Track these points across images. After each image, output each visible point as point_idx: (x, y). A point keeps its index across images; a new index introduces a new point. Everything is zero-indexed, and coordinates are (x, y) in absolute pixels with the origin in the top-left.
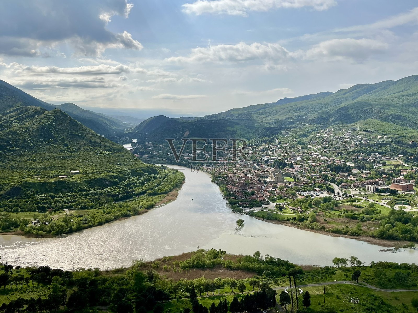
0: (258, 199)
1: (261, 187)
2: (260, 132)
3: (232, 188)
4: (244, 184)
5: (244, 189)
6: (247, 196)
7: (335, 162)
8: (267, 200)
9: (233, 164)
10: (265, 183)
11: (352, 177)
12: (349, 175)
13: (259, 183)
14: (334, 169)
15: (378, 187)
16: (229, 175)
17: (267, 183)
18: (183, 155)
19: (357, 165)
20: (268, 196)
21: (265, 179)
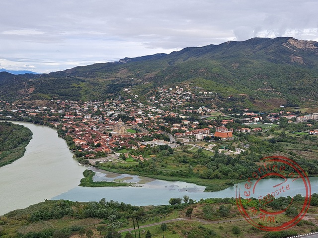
0: (104, 151)
2: (105, 89)
3: (79, 141)
4: (90, 137)
5: (90, 142)
6: (94, 149)
7: (170, 115)
8: (112, 151)
9: (79, 118)
10: (110, 135)
11: (184, 127)
12: (182, 126)
13: (104, 136)
14: (169, 121)
15: (205, 135)
16: (76, 129)
17: (113, 135)
18: (28, 111)
19: (188, 117)
20: (113, 147)
21: (110, 132)
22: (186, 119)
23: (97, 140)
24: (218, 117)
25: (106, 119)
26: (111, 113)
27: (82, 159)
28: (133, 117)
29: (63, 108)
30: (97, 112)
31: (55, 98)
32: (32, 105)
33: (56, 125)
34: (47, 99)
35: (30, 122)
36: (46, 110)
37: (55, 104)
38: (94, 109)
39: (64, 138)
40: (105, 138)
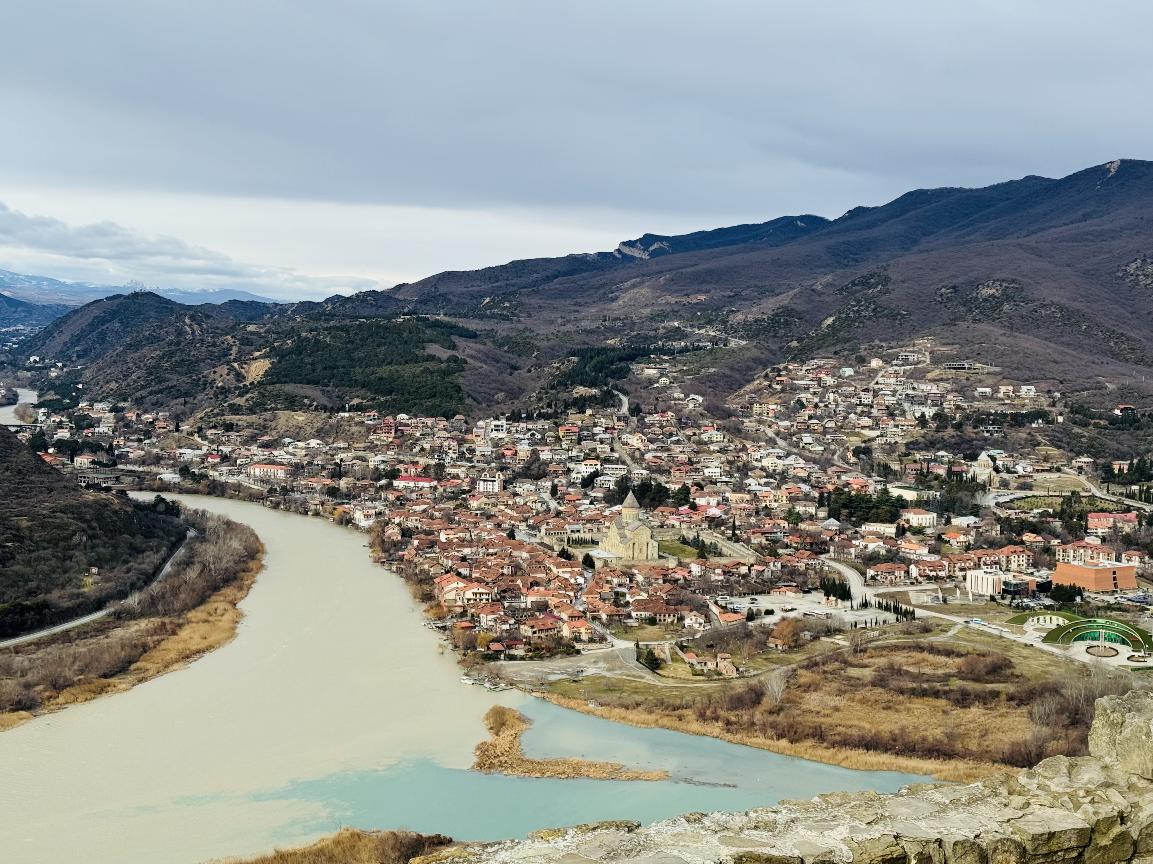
0: (566, 630)
1: (573, 581)
2: (558, 368)
3: (462, 585)
4: (507, 570)
5: (505, 591)
6: (520, 619)
7: (847, 484)
8: (600, 629)
9: (456, 491)
10: (589, 562)
11: (914, 539)
12: (901, 532)
13: (564, 566)
14: (845, 512)
15: (1009, 577)
17: (599, 564)
18: (245, 456)
19: (926, 495)
20: (604, 617)
21: (585, 551)
22: (921, 505)
23: (535, 583)
24: (1067, 500)
25: (567, 497)
26: (585, 469)
28: (685, 491)
29: (387, 446)
30: (527, 464)
31: (356, 401)
33: (358, 515)
34: (324, 408)
35: (255, 499)
37: (355, 430)
38: (515, 454)
39: (400, 572)
40: (567, 576)
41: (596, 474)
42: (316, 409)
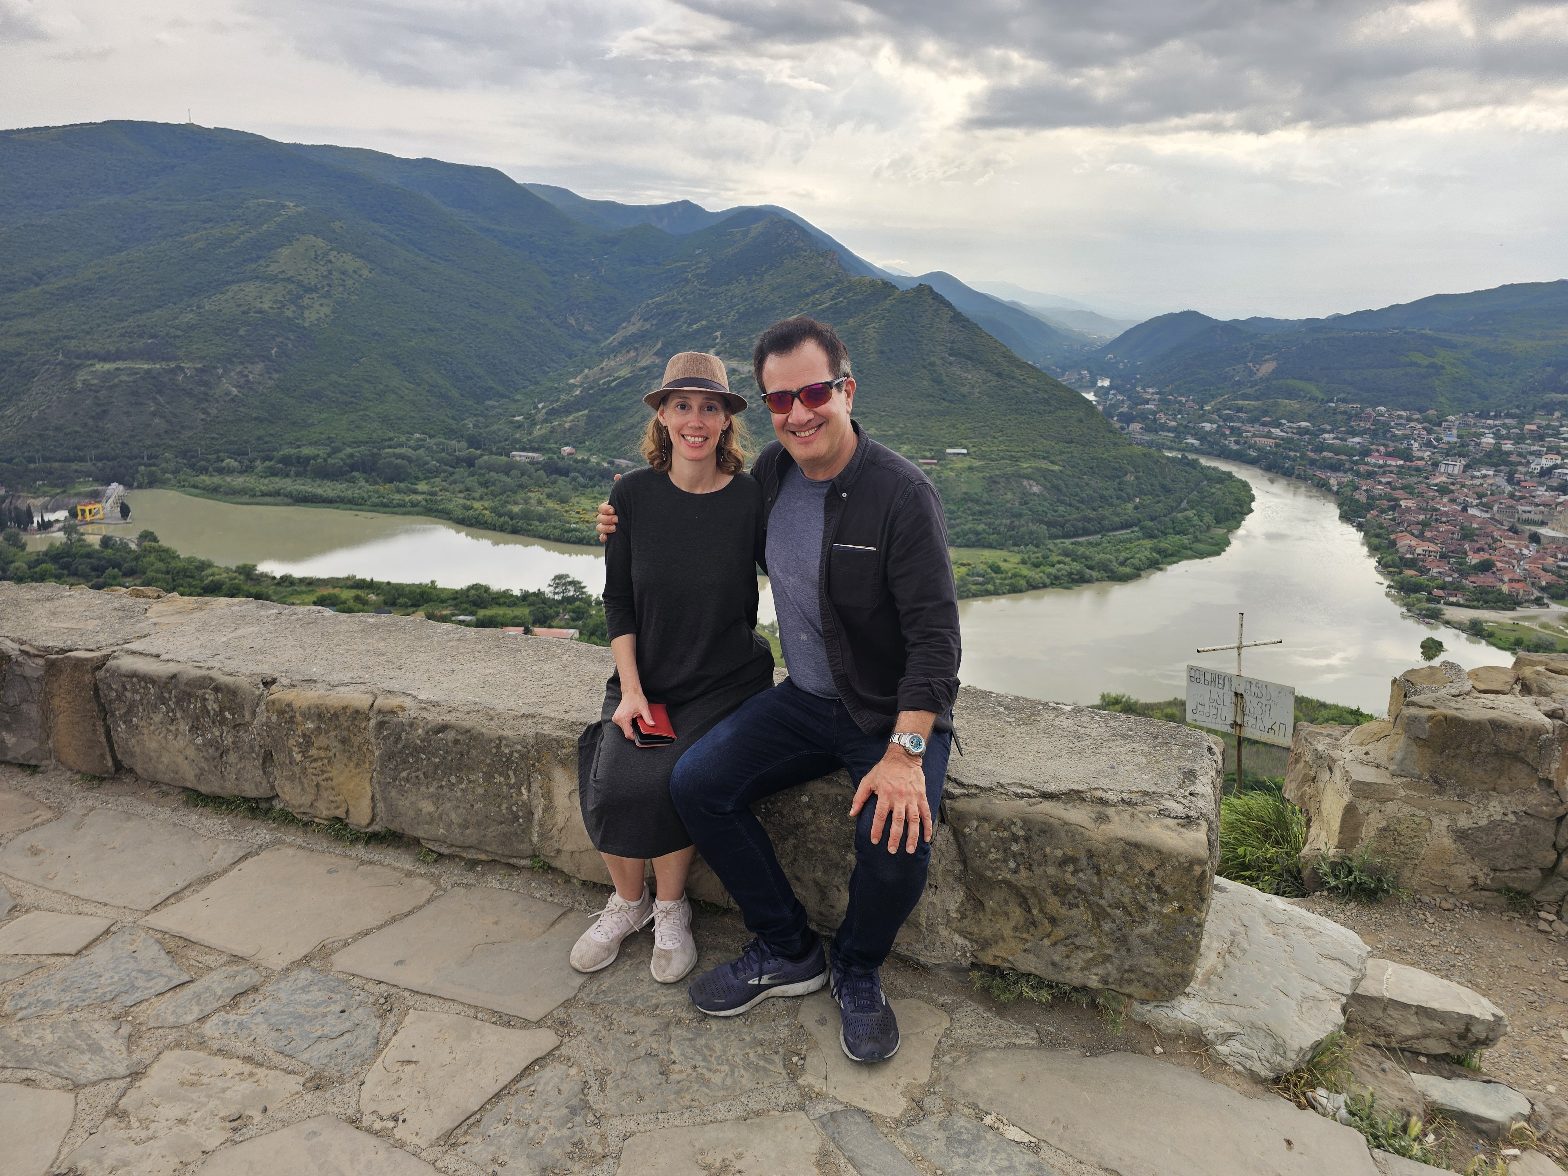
0: (1505, 588)
1: (1517, 551)
3: (1413, 543)
4: (1455, 536)
5: (1452, 552)
6: (1464, 574)
8: (1537, 594)
9: (1418, 470)
10: (1535, 538)
13: (1511, 538)
16: (1403, 503)
17: (1543, 540)
18: (1249, 431)
20: (1544, 583)
21: (1534, 529)
23: (1480, 550)
25: (1523, 484)
26: (1546, 462)
27: (1419, 600)
29: (1365, 432)
30: (1489, 455)
31: (1342, 396)
32: (1266, 413)
33: (1333, 481)
34: (1315, 399)
35: (1252, 462)
36: (1306, 431)
37: (1339, 417)
38: (1478, 444)
39: (1360, 527)
40: (1512, 546)
41: (1556, 467)
42: (1310, 399)
